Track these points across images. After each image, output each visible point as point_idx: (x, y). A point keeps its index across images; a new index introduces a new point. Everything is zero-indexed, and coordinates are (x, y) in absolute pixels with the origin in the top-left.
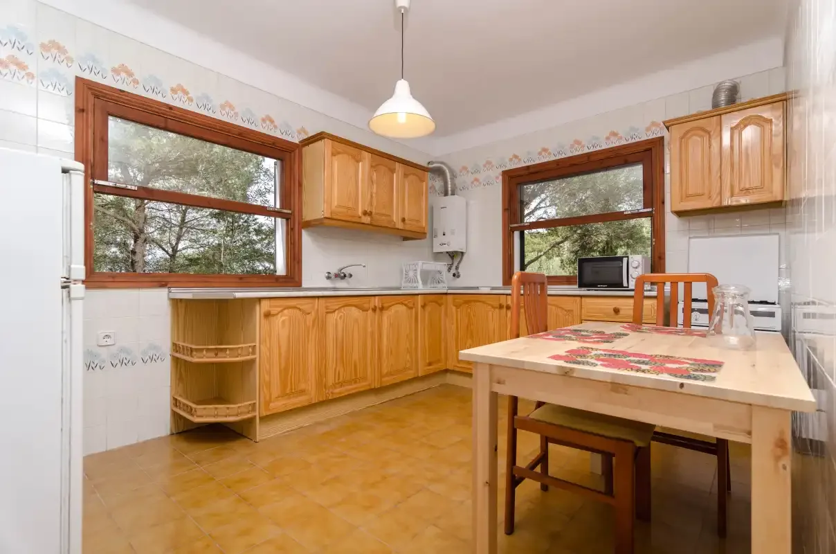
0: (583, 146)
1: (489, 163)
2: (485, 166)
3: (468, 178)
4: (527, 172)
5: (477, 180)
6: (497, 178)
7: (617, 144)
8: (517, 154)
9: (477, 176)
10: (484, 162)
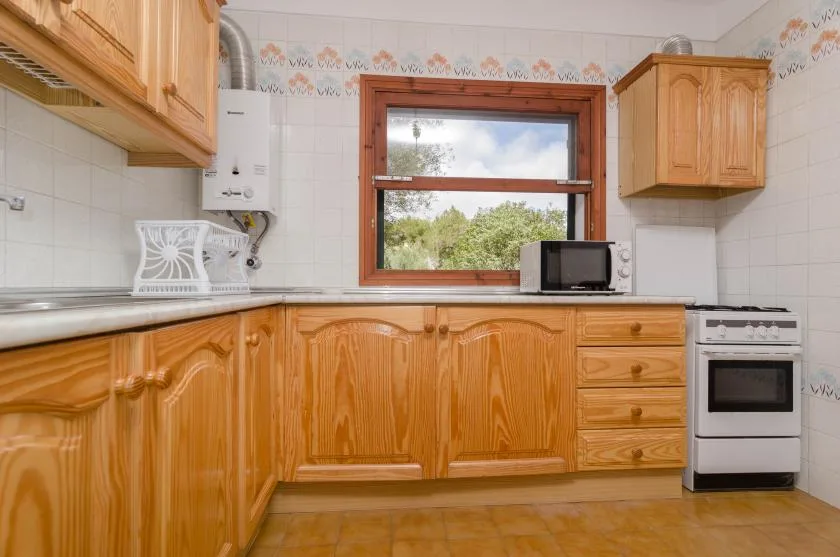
0: (501, 70)
1: (331, 52)
2: (321, 56)
3: (285, 73)
4: (406, 87)
5: (303, 79)
6: (348, 85)
7: (547, 81)
8: (389, 51)
9: (305, 72)
10: (321, 50)
